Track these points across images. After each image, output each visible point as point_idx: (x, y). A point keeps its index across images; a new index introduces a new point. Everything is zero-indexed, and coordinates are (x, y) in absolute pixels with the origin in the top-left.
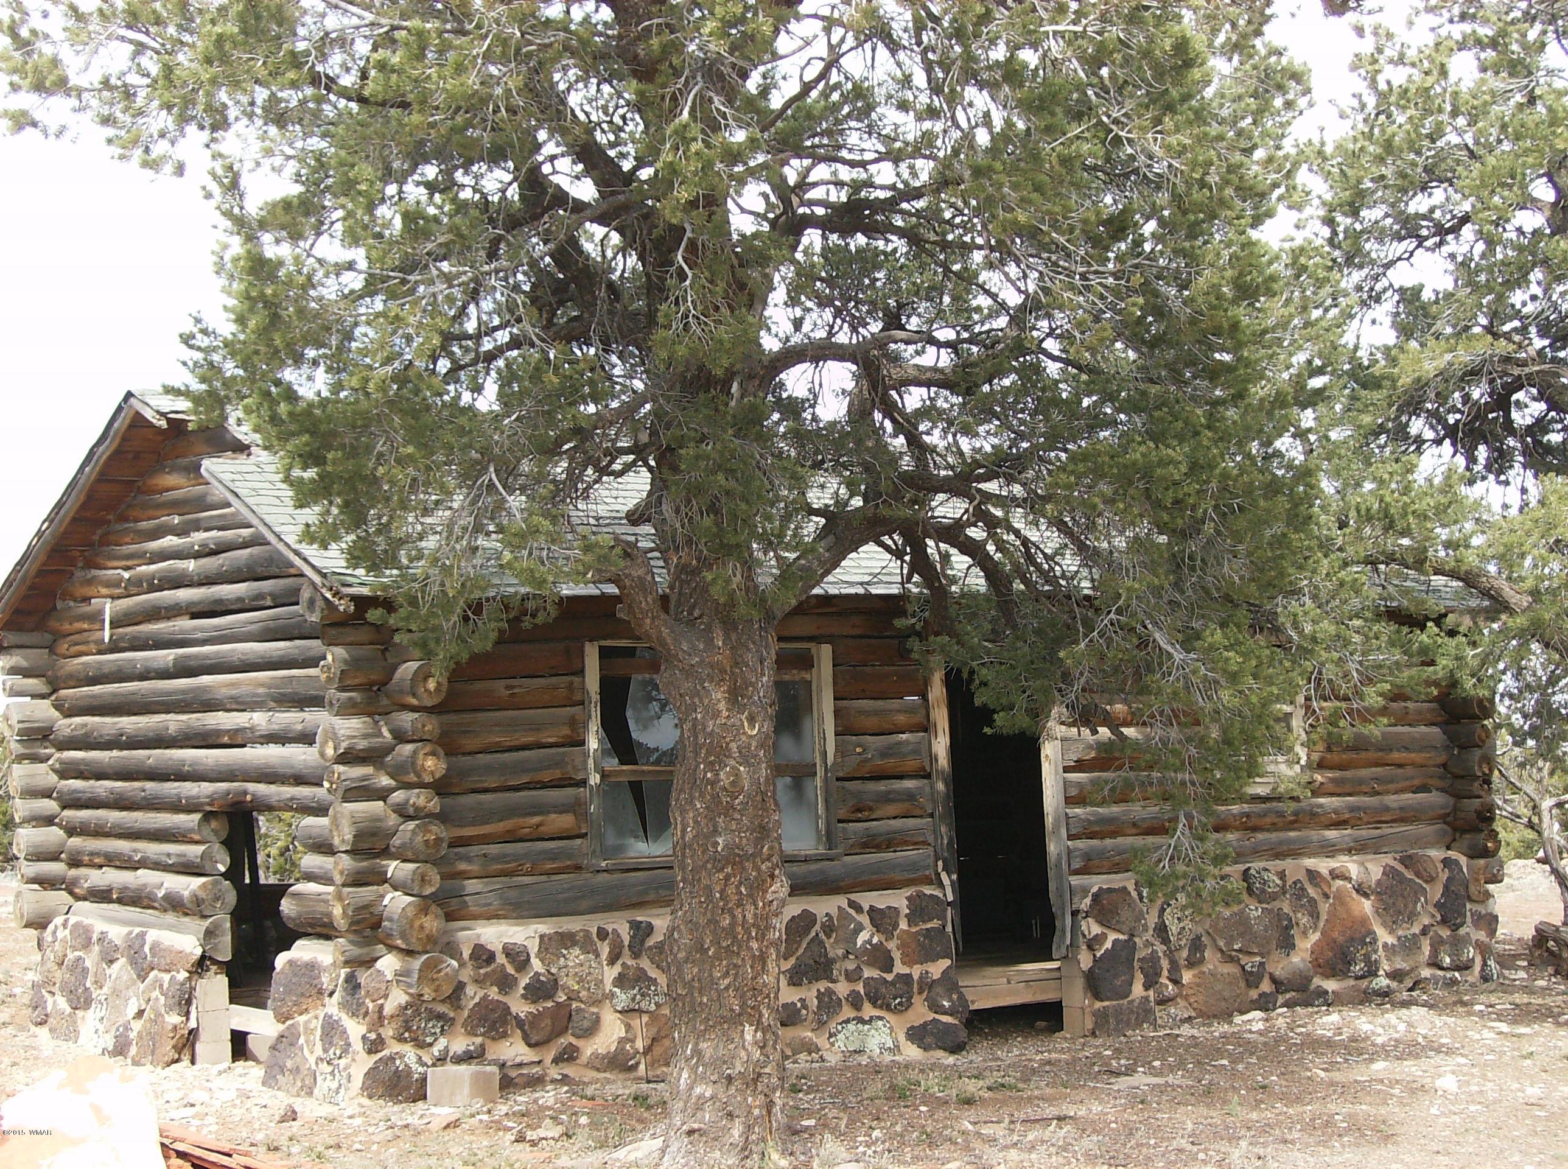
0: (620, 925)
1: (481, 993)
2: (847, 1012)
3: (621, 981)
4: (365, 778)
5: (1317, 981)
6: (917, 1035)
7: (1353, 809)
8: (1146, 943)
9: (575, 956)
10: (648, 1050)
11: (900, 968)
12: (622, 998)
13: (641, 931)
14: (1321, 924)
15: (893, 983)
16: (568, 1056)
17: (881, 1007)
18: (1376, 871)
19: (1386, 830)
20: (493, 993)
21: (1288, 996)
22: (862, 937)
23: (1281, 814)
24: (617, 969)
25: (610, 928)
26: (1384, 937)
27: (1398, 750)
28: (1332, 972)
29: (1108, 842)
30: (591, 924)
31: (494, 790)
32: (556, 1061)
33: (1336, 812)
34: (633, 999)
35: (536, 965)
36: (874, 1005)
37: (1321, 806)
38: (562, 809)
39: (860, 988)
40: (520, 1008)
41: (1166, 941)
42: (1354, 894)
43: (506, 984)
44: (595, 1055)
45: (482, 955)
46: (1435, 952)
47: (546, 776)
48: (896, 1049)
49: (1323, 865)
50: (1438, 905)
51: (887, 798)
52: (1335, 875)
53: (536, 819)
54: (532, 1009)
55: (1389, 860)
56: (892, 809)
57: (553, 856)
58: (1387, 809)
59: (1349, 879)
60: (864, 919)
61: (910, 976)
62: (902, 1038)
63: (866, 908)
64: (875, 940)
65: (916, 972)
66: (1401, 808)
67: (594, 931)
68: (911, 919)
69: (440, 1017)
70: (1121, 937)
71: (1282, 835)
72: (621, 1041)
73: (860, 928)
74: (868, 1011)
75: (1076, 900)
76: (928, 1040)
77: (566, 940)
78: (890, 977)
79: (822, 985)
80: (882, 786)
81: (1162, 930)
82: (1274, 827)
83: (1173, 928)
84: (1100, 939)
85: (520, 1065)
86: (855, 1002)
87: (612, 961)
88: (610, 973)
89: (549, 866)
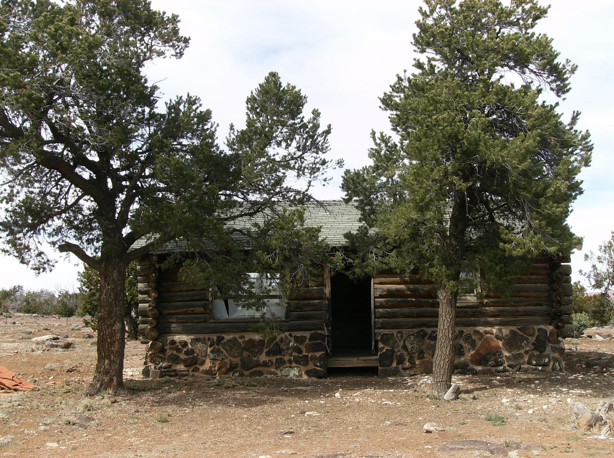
0: (214, 337)
1: (171, 352)
2: (288, 365)
3: (212, 352)
4: (145, 298)
5: (472, 366)
6: (308, 373)
7: (500, 311)
8: (399, 351)
9: (199, 345)
10: (219, 370)
11: (304, 353)
12: (212, 356)
13: (220, 339)
14: (477, 348)
15: (301, 357)
16: (196, 370)
17: (298, 364)
18: (506, 331)
19: (519, 318)
20: (175, 352)
21: (458, 370)
22: (291, 344)
23: (466, 312)
24: (212, 348)
25: (211, 338)
26: (506, 354)
27: (523, 292)
28: (479, 363)
29: (392, 320)
30: (207, 336)
31: (180, 301)
32: (192, 371)
33: (492, 312)
34: (215, 356)
35: (190, 346)
36: (296, 363)
37: (486, 310)
38: (199, 306)
39: (292, 358)
40: (183, 356)
41: (407, 350)
42: (495, 339)
43: (179, 350)
44: (203, 370)
45: (173, 342)
46: (530, 359)
47: (196, 298)
48: (301, 376)
49: (481, 329)
50: (533, 344)
51: (307, 305)
52: (486, 332)
53: (191, 309)
54: (186, 357)
55: (514, 328)
56: (308, 308)
57: (197, 318)
58: (518, 311)
59: (493, 334)
60: (292, 339)
61: (307, 356)
62: (303, 373)
63: (294, 335)
64: (295, 345)
65: (310, 355)
66: (524, 311)
67: (207, 338)
68: (310, 340)
69: (160, 357)
70: (389, 348)
71: (468, 319)
72: (211, 367)
73: (290, 341)
74: (294, 364)
75: (376, 336)
76: (311, 374)
77: (197, 340)
78: (301, 356)
79: (278, 357)
80: (306, 302)
81: (405, 347)
82: (464, 316)
83: (409, 347)
84: (382, 348)
85: (181, 371)
86: (290, 361)
87: (210, 346)
88: (209, 350)
89: (196, 321)
